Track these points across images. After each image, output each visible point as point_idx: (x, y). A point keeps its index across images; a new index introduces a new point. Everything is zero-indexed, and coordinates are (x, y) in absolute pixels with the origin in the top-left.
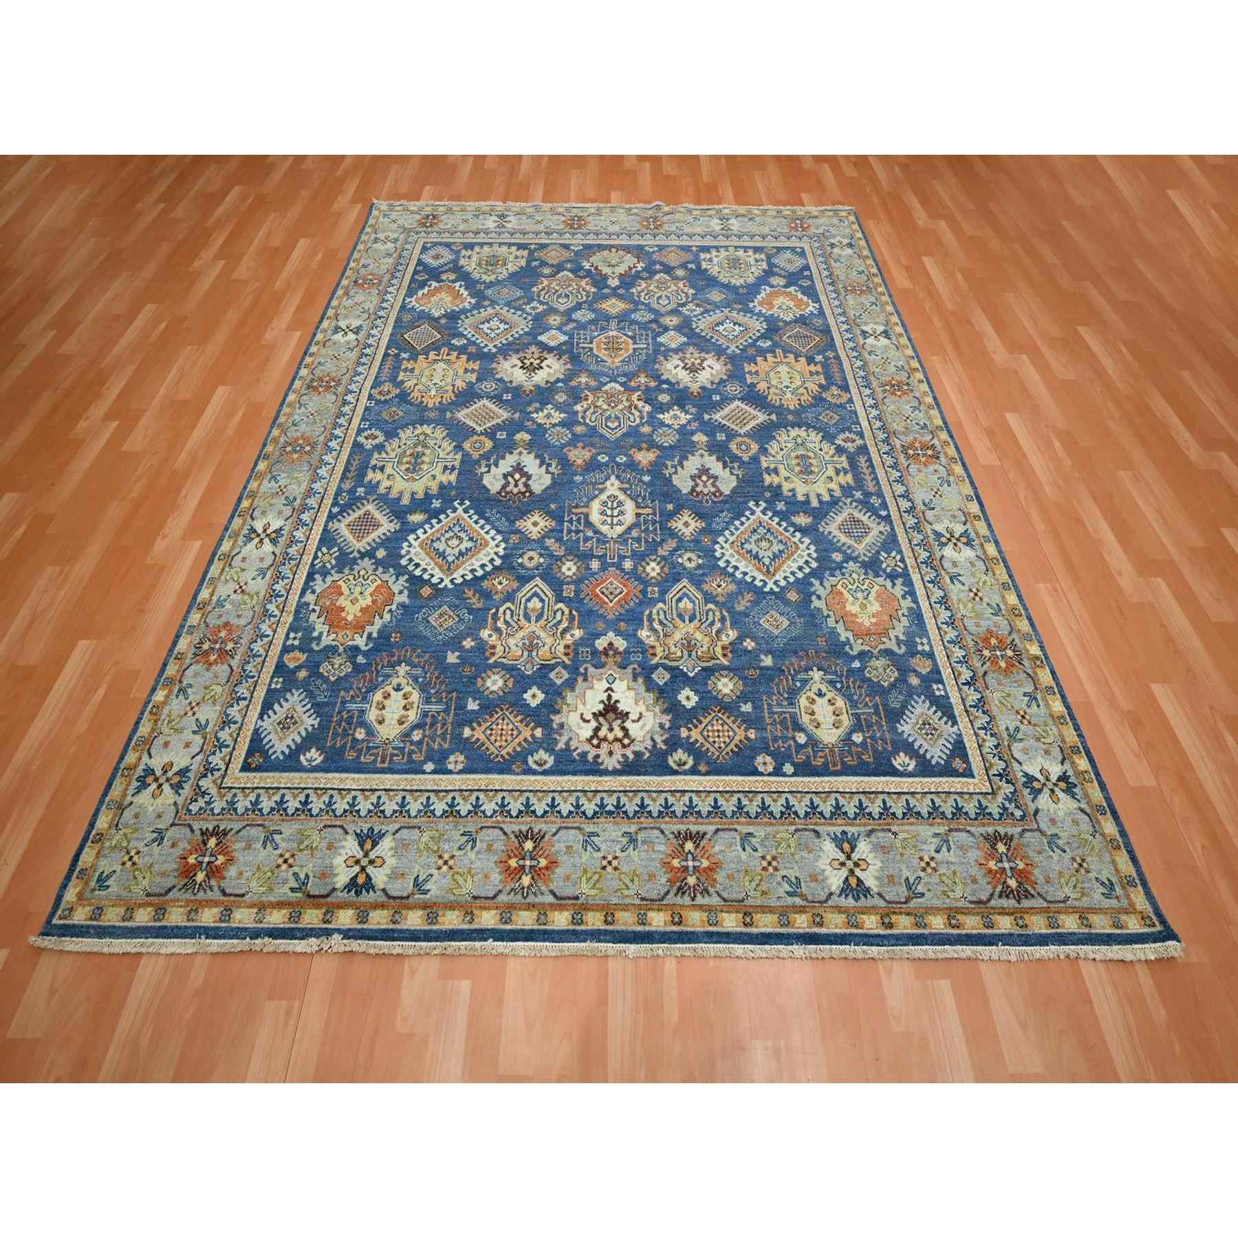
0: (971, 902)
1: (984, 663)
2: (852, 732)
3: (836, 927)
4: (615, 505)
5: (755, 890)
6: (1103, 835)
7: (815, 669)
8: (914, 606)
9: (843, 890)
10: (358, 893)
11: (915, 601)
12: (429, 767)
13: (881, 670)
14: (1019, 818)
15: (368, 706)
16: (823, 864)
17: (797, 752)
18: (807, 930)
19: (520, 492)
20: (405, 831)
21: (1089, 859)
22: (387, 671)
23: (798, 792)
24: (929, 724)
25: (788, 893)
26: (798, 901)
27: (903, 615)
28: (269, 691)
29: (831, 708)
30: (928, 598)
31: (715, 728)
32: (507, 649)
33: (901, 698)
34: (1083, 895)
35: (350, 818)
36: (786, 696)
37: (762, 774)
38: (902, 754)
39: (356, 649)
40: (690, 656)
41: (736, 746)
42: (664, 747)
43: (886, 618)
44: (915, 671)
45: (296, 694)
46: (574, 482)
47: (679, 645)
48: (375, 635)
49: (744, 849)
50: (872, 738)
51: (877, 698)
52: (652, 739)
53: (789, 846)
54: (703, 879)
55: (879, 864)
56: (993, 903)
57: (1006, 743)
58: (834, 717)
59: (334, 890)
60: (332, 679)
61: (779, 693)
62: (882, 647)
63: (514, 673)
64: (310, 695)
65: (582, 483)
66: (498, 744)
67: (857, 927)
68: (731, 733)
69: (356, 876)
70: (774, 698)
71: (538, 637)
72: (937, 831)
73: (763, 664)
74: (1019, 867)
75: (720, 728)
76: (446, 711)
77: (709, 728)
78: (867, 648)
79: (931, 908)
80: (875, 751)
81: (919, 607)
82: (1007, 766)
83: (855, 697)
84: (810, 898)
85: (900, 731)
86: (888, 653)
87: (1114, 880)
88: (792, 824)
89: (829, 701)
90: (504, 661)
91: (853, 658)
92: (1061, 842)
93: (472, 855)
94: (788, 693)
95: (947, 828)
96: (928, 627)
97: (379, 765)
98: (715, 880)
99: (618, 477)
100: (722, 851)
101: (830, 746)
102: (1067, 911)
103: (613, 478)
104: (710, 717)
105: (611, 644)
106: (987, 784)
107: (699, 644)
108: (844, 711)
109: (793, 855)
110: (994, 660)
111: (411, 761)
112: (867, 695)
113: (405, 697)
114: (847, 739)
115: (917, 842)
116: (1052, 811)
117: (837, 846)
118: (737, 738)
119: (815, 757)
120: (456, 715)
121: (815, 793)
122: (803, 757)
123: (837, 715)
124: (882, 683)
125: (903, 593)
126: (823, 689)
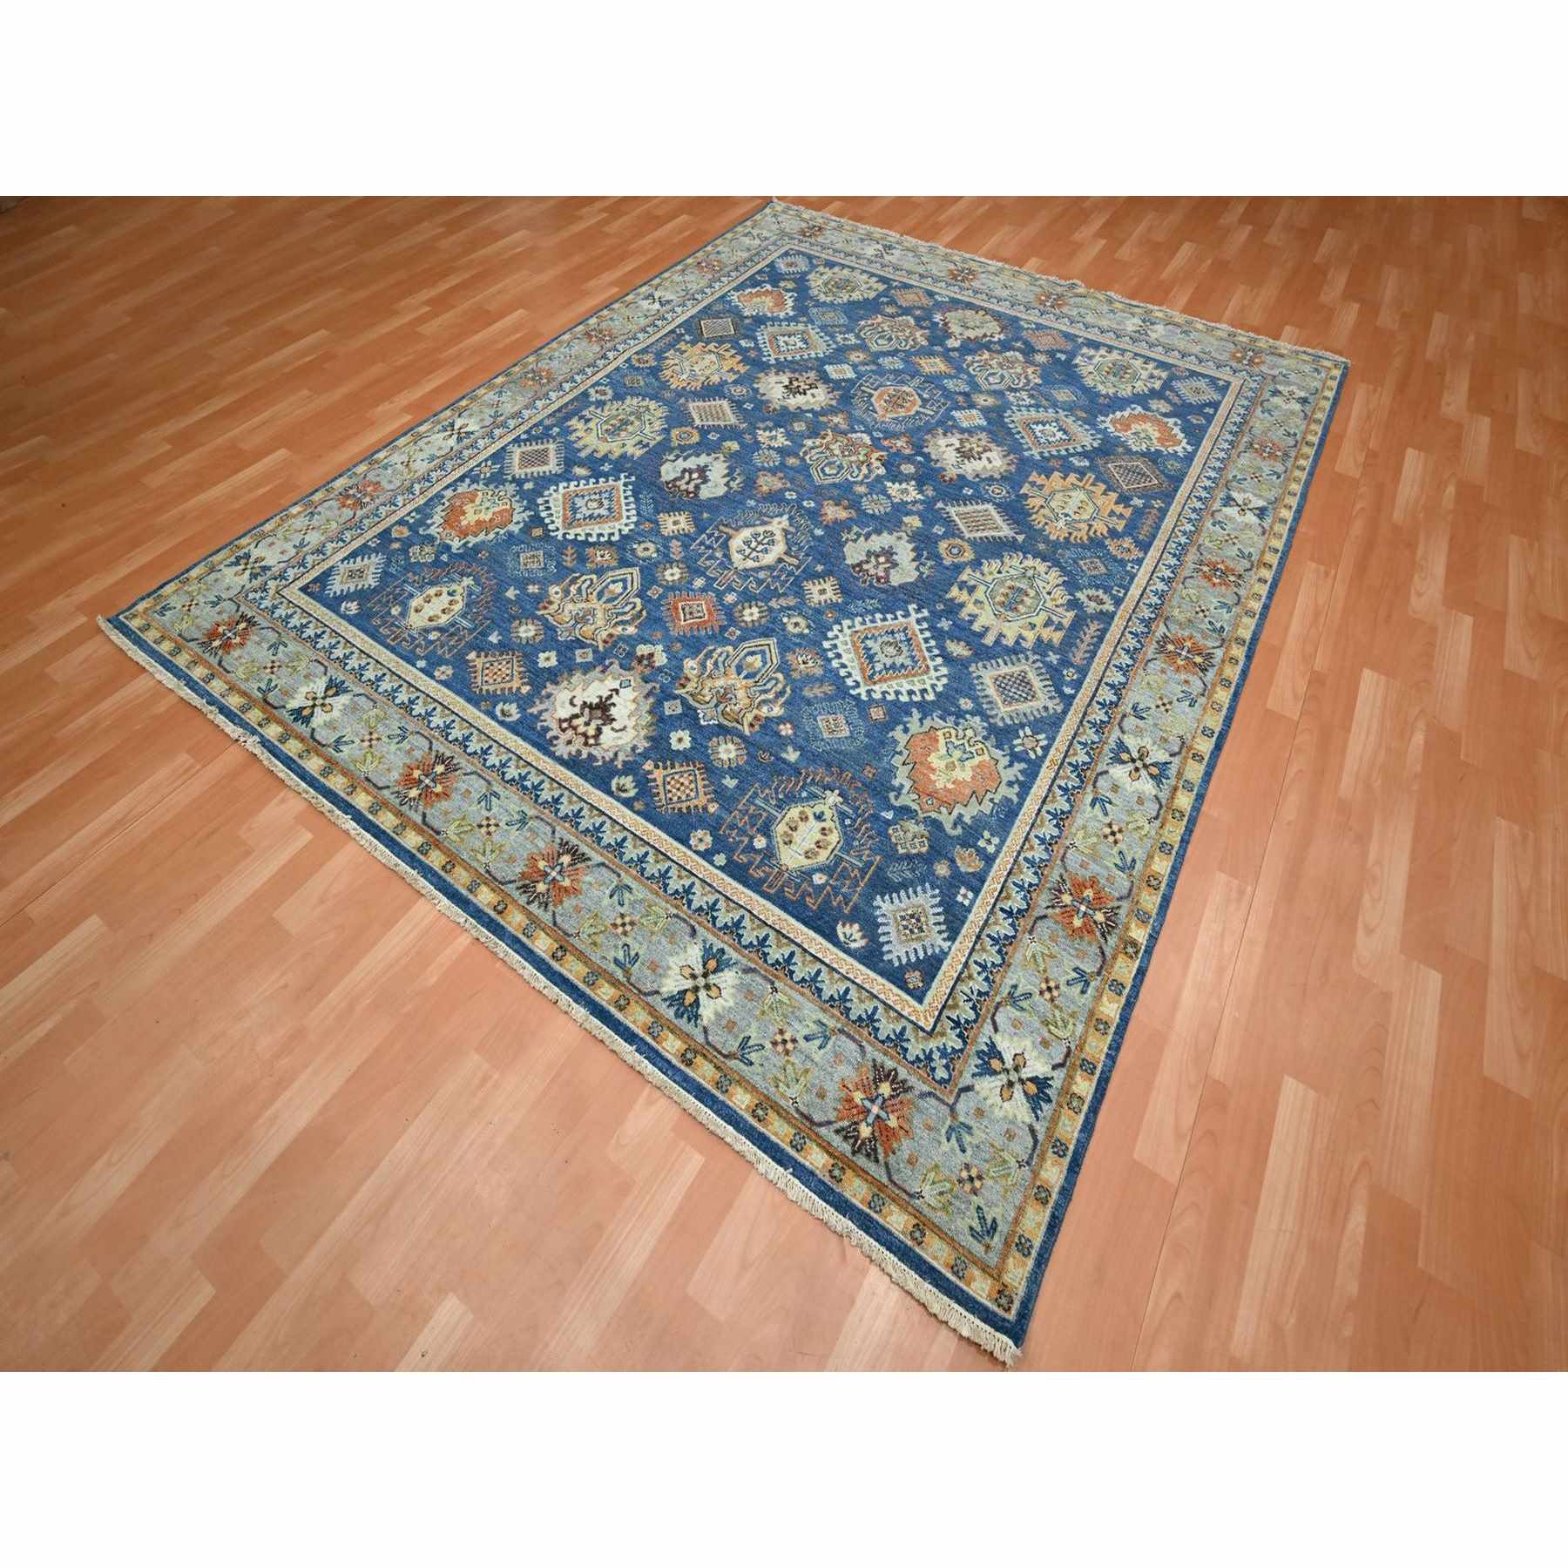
0: (797, 1110)
1: (1053, 907)
2: (820, 870)
3: (634, 1022)
4: (766, 541)
5: (589, 936)
6: (1035, 1174)
7: (837, 792)
8: (1015, 799)
9: (672, 998)
10: (295, 720)
11: (1022, 796)
12: (421, 664)
13: (910, 835)
14: (937, 1078)
15: (419, 594)
16: (675, 962)
17: (743, 852)
18: (604, 1003)
19: (686, 491)
20: (363, 699)
21: (989, 1182)
22: (456, 576)
23: (710, 885)
24: (918, 920)
25: (616, 961)
26: (619, 974)
27: (991, 800)
28: (365, 545)
29: (819, 836)
30: (1044, 802)
31: (682, 780)
32: (560, 609)
33: (908, 875)
34: (944, 1208)
35: (336, 665)
36: (781, 796)
37: (689, 847)
38: (856, 926)
39: (448, 548)
40: (716, 706)
41: (688, 808)
42: (620, 766)
43: (968, 792)
44: (953, 861)
45: (380, 557)
46: (744, 504)
47: (714, 691)
48: (470, 545)
49: (611, 896)
50: (833, 888)
51: (878, 858)
52: (616, 754)
53: (656, 923)
54: (552, 893)
55: (731, 1004)
56: (823, 1131)
57: (998, 999)
58: (813, 846)
59: (284, 707)
60: (413, 560)
61: (776, 789)
62: (934, 815)
63: (549, 632)
64: (388, 563)
65: (752, 508)
66: (486, 679)
67: (654, 1038)
68: (692, 794)
69: (305, 708)
70: (767, 791)
71: (594, 616)
72: (824, 1021)
73: (784, 755)
74: (889, 1123)
75: (686, 783)
76: (471, 631)
77: (677, 777)
78: (914, 806)
79: (748, 1082)
80: (827, 901)
81: (1020, 805)
82: (975, 1021)
83: (856, 843)
84: (634, 981)
85: (875, 904)
86: (936, 825)
87: (1003, 1228)
88: (677, 907)
89: (824, 829)
90: (550, 618)
91: (890, 807)
92: (967, 1139)
93: (393, 747)
94: (786, 796)
95: (839, 1026)
96: (1014, 830)
97: (388, 640)
98: (561, 902)
99: (791, 519)
100: (590, 883)
101: (784, 868)
102: (904, 1207)
103: (786, 517)
104: (686, 768)
105: (652, 655)
106: (932, 1021)
107: (734, 701)
108: (830, 848)
109: (653, 933)
110: (1068, 912)
111: (413, 651)
112: (870, 849)
113: (451, 603)
114: (807, 874)
115: (794, 1014)
116: (989, 1102)
117: (702, 957)
118: (695, 802)
119: (758, 867)
120: (476, 638)
121: (727, 897)
122: (745, 860)
123: (819, 847)
124: (899, 848)
125: (1013, 779)
126: (828, 814)
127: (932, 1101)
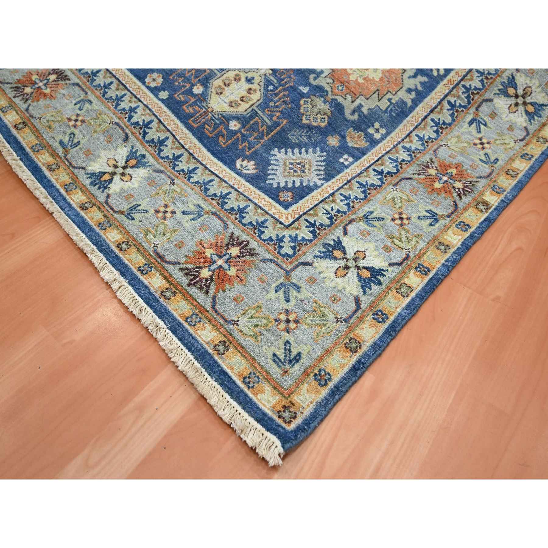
0: (155, 251)
1: (419, 174)
2: (237, 118)
3: (57, 180)
5: (48, 121)
6: (351, 329)
8: (410, 103)
9: (93, 174)
11: (416, 103)
13: (316, 110)
14: (282, 252)
16: (105, 155)
17: (183, 93)
18: (40, 164)
21: (304, 326)
23: (150, 110)
24: (303, 167)
25: (61, 143)
26: (60, 151)
27: (390, 100)
29: (244, 93)
30: (432, 111)
33: (305, 139)
34: (254, 336)
37: (144, 83)
38: (252, 162)
43: (373, 88)
44: (343, 138)
49: (75, 104)
50: (243, 135)
51: (285, 121)
53: (100, 125)
54: (34, 95)
55: (136, 186)
56: (170, 267)
57: (354, 217)
58: (238, 99)
62: (340, 99)
67: (67, 191)
72: (203, 206)
74: (229, 273)
78: (327, 89)
79: (124, 228)
80: (235, 144)
81: (412, 109)
82: (329, 226)
83: (272, 104)
84: (69, 157)
85: (272, 152)
86: (339, 108)
87: (306, 361)
88: (120, 118)
89: (250, 89)
91: (308, 84)
92: (294, 294)
95: (213, 210)
98: (38, 101)
100: (64, 95)
101: (210, 110)
102: (217, 328)
106: (291, 220)
108: (251, 103)
109: (95, 131)
110: (431, 179)
112: (281, 112)
114: (226, 119)
115: (182, 197)
116: (323, 275)
117: (128, 156)
119: (190, 106)
121: (160, 121)
122: (183, 99)
123: (242, 100)
124: (304, 118)
125: (413, 87)
126: (257, 80)
127: (273, 265)
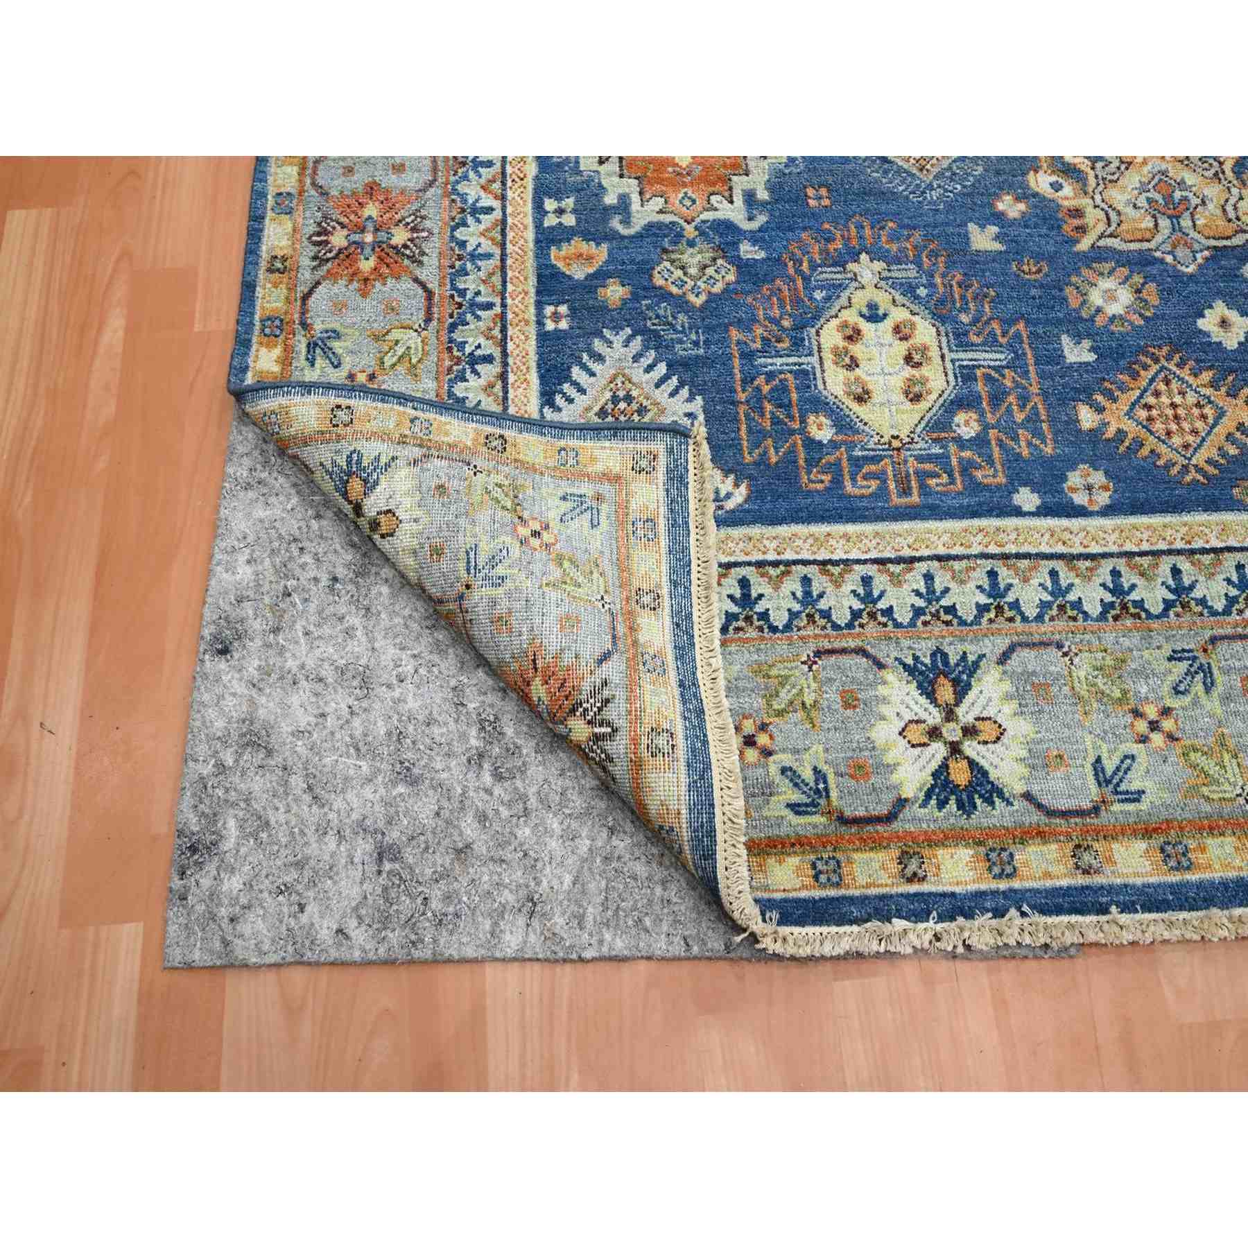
10: (966, 807)
12: (1027, 498)
15: (814, 360)
20: (1025, 654)
22: (829, 274)
28: (544, 337)
32: (1109, 213)
35: (872, 629)
39: (726, 228)
45: (618, 340)
48: (763, 195)
59: (901, 803)
60: (698, 301)
63: (1154, 270)
64: (654, 340)
66: (1176, 440)
69: (944, 766)
71: (1181, 184)
76: (1017, 363)
90: (1110, 242)
93: (1212, 704)
97: (896, 500)
111: (975, 487)
113: (900, 332)
120: (1042, 376)
